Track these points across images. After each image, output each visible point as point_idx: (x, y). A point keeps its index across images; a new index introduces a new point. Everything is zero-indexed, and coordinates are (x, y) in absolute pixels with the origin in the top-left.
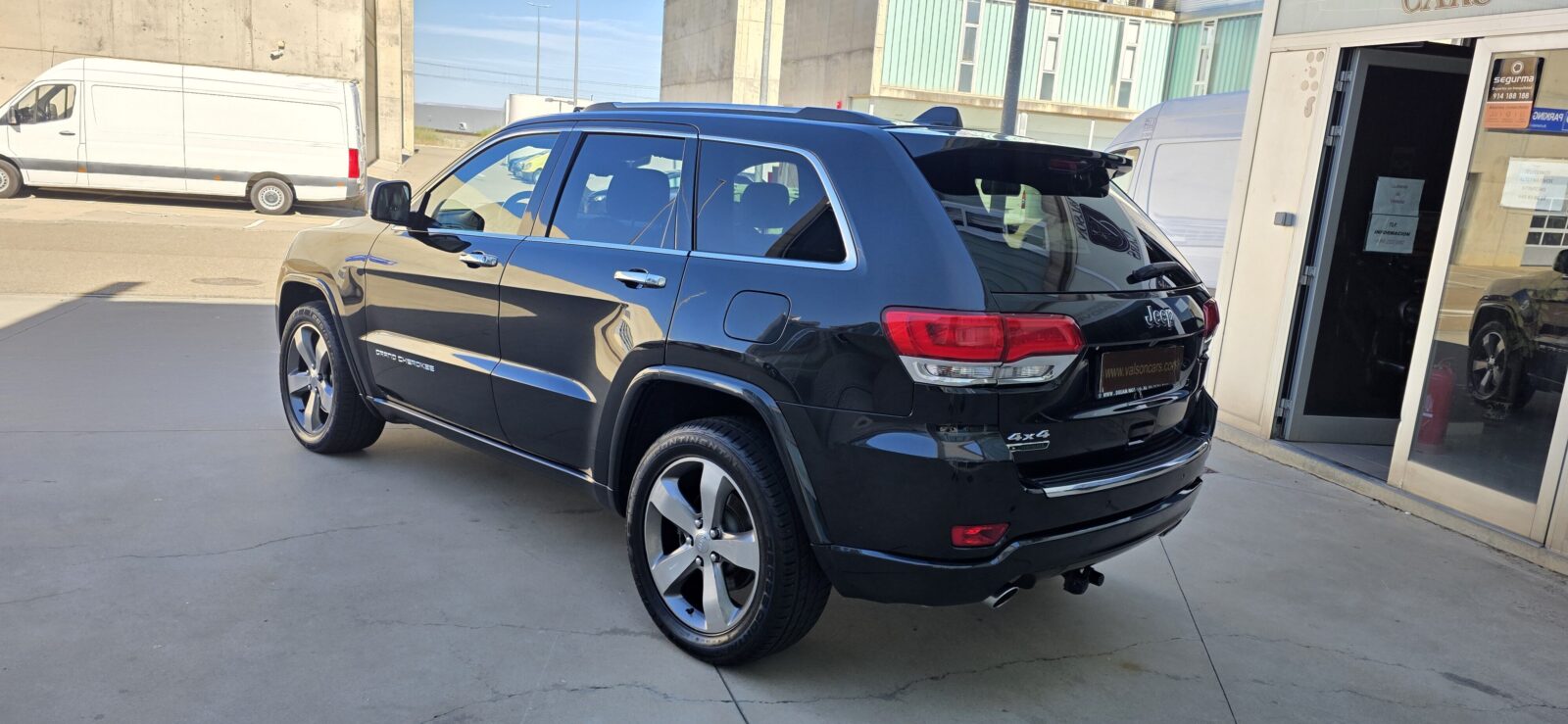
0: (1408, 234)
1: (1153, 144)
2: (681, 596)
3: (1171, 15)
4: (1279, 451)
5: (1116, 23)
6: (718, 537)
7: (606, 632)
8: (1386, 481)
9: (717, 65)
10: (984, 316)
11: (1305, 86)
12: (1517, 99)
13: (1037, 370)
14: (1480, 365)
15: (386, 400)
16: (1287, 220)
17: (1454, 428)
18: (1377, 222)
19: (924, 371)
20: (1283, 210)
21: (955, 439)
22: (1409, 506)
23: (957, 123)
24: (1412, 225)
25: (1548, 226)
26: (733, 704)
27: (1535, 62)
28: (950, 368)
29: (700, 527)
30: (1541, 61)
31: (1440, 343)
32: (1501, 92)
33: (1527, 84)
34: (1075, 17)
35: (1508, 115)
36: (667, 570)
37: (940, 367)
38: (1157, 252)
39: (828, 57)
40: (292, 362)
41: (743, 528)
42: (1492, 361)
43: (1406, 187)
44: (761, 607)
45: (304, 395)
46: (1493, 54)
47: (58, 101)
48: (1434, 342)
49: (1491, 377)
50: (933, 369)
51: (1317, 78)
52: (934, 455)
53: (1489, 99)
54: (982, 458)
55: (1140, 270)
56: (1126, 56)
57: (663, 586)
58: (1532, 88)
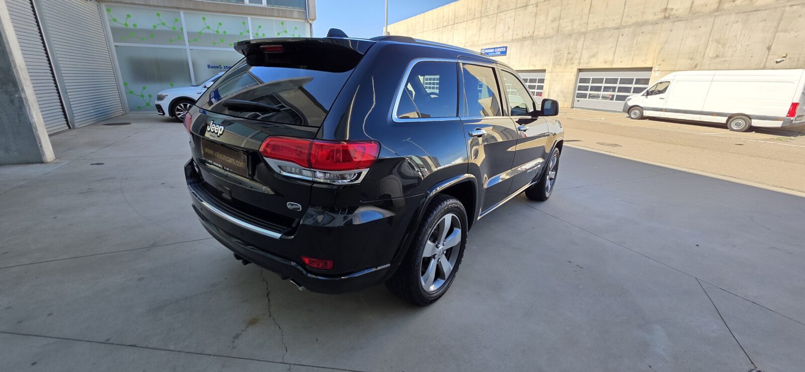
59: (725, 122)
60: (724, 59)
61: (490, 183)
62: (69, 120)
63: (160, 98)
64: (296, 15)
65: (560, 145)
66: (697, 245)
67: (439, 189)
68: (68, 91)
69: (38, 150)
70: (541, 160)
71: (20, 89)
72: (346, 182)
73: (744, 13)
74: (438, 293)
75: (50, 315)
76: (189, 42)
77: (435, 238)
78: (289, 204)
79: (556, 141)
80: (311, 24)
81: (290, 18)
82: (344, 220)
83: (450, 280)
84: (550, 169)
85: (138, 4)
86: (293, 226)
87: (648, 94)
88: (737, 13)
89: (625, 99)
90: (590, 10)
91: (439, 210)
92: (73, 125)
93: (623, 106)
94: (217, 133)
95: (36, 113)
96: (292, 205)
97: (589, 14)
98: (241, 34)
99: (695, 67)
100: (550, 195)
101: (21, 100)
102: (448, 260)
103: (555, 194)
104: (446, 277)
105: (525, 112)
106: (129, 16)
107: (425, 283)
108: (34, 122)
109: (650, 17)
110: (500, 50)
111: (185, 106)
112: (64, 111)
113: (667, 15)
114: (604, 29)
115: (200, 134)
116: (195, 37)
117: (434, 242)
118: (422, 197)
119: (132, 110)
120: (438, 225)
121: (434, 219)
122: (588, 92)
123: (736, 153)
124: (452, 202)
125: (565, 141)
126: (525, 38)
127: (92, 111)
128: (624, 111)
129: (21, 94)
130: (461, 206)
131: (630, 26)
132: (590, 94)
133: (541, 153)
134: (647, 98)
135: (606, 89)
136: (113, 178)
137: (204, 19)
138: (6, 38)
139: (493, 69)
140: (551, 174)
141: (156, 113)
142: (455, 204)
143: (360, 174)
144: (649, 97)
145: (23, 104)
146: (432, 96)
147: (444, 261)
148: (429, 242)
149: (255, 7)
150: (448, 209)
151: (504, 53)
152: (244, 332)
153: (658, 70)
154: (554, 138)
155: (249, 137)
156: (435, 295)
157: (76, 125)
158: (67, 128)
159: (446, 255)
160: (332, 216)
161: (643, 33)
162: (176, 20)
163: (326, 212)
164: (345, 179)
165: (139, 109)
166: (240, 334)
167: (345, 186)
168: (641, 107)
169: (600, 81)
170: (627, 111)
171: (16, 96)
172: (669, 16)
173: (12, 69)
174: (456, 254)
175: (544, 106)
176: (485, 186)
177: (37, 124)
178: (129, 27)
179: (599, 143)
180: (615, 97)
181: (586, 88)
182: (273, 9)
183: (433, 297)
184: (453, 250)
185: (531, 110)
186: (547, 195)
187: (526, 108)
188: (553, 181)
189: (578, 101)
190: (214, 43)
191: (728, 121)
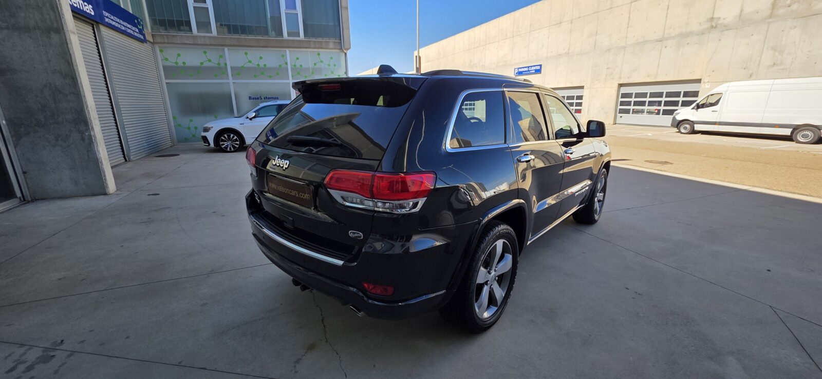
59: (789, 134)
61: (539, 207)
62: (126, 153)
63: (206, 130)
64: (331, 45)
65: (607, 166)
66: (769, 271)
67: (491, 216)
68: (125, 126)
69: (103, 182)
70: (589, 182)
71: (90, 128)
72: (404, 211)
73: (802, 17)
74: (492, 320)
75: (128, 337)
76: (232, 76)
77: (487, 265)
78: (351, 232)
79: (603, 162)
80: (346, 54)
81: (326, 48)
82: (402, 249)
83: (502, 308)
84: (598, 190)
85: (188, 44)
86: (353, 253)
87: (699, 107)
88: (794, 18)
89: (673, 113)
90: (628, 24)
91: (491, 236)
92: (129, 158)
93: (671, 121)
94: (283, 167)
95: (103, 149)
96: (354, 233)
97: (628, 27)
98: (280, 66)
99: (750, 77)
100: (599, 217)
101: (90, 137)
102: (500, 286)
103: (605, 215)
104: (499, 304)
105: (569, 134)
106: (179, 55)
107: (479, 309)
108: (101, 157)
109: (695, 27)
110: (535, 68)
111: (229, 136)
112: (122, 146)
113: (714, 25)
114: (646, 42)
115: (262, 167)
116: (238, 72)
117: (486, 268)
118: (476, 223)
119: (180, 141)
120: (490, 251)
121: (486, 245)
122: (632, 107)
123: (805, 168)
124: (503, 228)
125: (613, 160)
126: (560, 55)
127: (145, 144)
128: (672, 125)
129: (90, 133)
130: (511, 231)
131: (673, 38)
132: (633, 109)
133: (588, 174)
134: (697, 111)
135: (651, 104)
136: (169, 208)
137: (246, 54)
138: (81, 83)
139: (537, 94)
140: (600, 195)
141: (202, 144)
142: (506, 229)
143: (417, 203)
144: (699, 110)
145: (93, 142)
146: (473, 121)
147: (496, 287)
148: (482, 268)
149: (293, 40)
150: (499, 234)
151: (538, 71)
152: (304, 357)
153: (708, 82)
154: (601, 158)
155: (307, 168)
156: (488, 322)
157: (132, 157)
158: (124, 161)
159: (497, 281)
160: (392, 244)
161: (688, 44)
162: (221, 56)
163: (385, 239)
164: (404, 208)
165: (186, 140)
166: (301, 359)
167: (404, 215)
168: (692, 121)
169: (644, 95)
171: (87, 134)
172: (716, 26)
173: (85, 111)
174: (507, 280)
175: (589, 127)
176: (535, 211)
177: (103, 159)
178: (179, 65)
179: (648, 161)
180: (661, 111)
181: (629, 104)
182: (310, 41)
183: (486, 325)
184: (504, 275)
185: (576, 131)
186: (596, 217)
187: (570, 130)
188: (601, 203)
189: (621, 117)
190: (255, 76)
191: (792, 133)
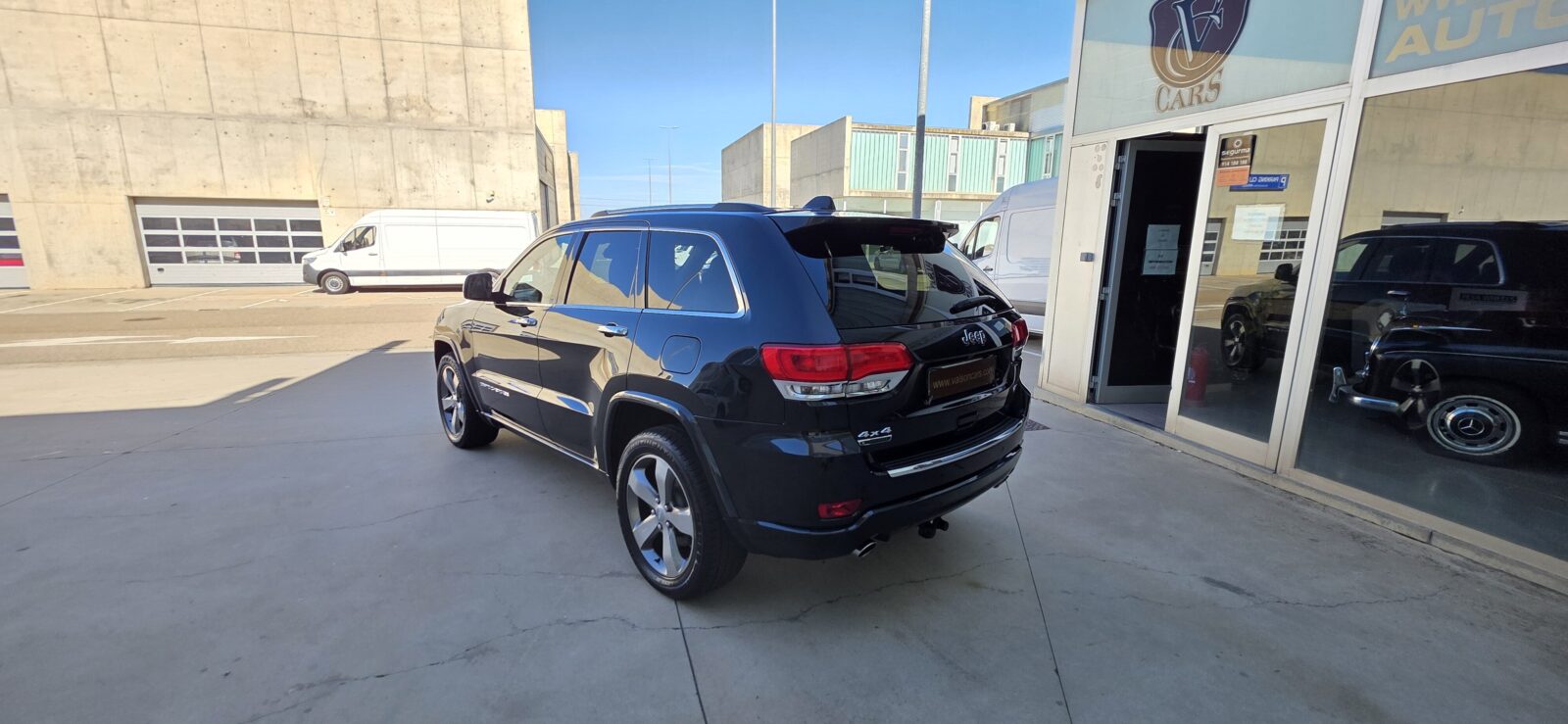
0: (1171, 262)
1: (1009, 213)
2: (652, 550)
3: (1027, 135)
4: (1091, 411)
5: (992, 142)
6: (670, 510)
7: (606, 575)
8: (1163, 429)
9: (753, 185)
10: (838, 347)
11: (1095, 168)
12: (1239, 165)
13: (879, 383)
14: (1229, 343)
15: (491, 414)
16: (1088, 257)
17: (1211, 388)
18: (1149, 255)
19: (791, 391)
20: (1085, 251)
21: (820, 441)
22: (1181, 446)
23: (832, 207)
24: (1174, 256)
25: (1289, 237)
26: (680, 631)
27: (1251, 138)
28: (811, 388)
29: (659, 503)
30: (1254, 138)
31: (1196, 327)
32: (1227, 161)
33: (1245, 154)
34: (967, 140)
35: (1233, 175)
36: (643, 530)
37: (801, 387)
38: (984, 290)
39: (817, 175)
40: (443, 391)
41: (684, 506)
42: (1237, 340)
43: (1167, 231)
44: (696, 562)
45: (451, 410)
46: (1220, 136)
47: (368, 237)
48: (1192, 327)
49: (1237, 349)
50: (798, 390)
51: (1103, 162)
52: (806, 453)
53: (1220, 166)
54: (841, 453)
55: (959, 304)
56: (1000, 162)
57: (641, 542)
58: (1249, 156)
60: (423, 194)
170: (316, 280)
